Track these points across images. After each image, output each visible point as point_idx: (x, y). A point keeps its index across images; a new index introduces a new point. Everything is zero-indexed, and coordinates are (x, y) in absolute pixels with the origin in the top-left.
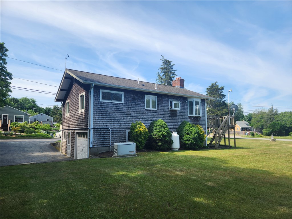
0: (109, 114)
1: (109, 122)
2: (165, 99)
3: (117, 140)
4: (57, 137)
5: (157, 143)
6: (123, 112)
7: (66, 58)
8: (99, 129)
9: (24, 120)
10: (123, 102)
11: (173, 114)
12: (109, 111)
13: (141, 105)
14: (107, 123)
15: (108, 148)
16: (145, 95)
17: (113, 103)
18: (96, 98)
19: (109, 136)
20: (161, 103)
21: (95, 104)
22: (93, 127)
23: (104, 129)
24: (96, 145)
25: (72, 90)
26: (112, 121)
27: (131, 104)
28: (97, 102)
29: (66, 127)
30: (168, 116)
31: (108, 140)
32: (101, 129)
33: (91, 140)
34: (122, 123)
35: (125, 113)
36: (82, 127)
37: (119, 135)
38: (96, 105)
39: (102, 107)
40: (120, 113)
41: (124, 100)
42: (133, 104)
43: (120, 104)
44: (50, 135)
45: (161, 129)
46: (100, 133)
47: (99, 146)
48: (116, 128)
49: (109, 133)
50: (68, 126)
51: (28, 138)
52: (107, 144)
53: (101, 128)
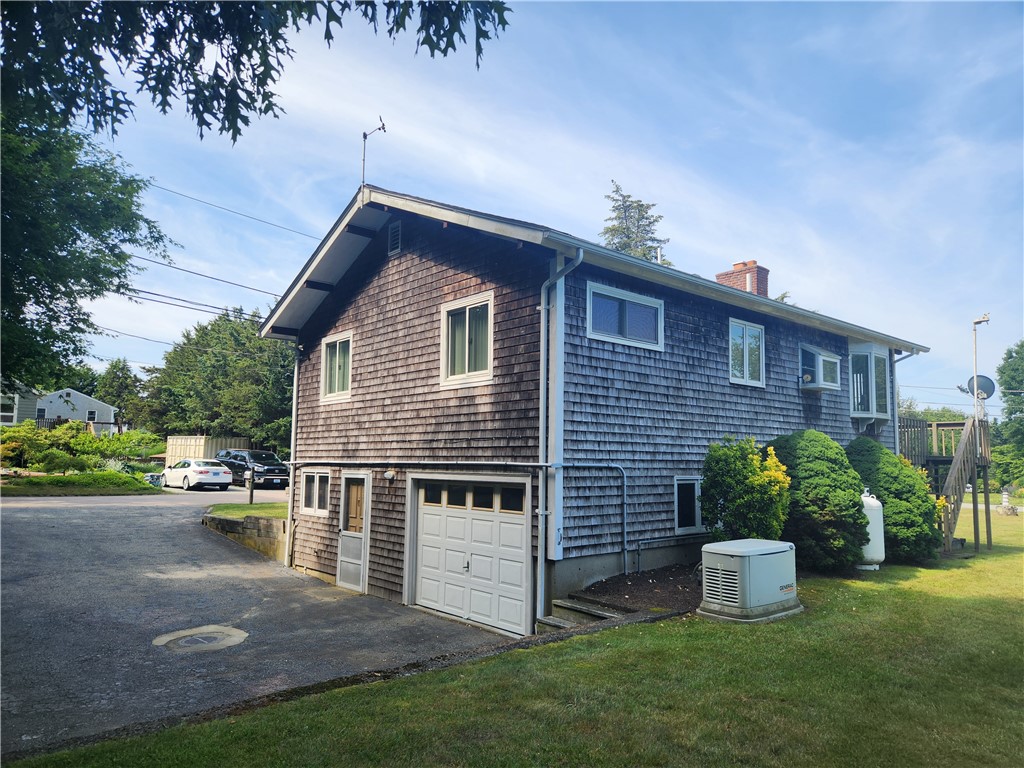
0: (618, 398)
1: (617, 439)
2: (787, 341)
3: (643, 523)
4: (166, 486)
5: (828, 538)
6: (662, 391)
7: (365, 136)
8: (584, 468)
9: (15, 414)
10: (660, 347)
11: (810, 406)
12: (618, 385)
13: (717, 362)
14: (610, 442)
15: (612, 560)
16: (731, 319)
17: (629, 347)
18: (575, 323)
19: (619, 503)
20: (776, 359)
21: (570, 350)
22: (566, 459)
23: (601, 469)
24: (575, 548)
25: (375, 283)
26: (628, 430)
27: (688, 357)
28: (577, 341)
29: (324, 454)
30: (796, 414)
31: (616, 525)
32: (589, 468)
33: (557, 522)
34: (658, 440)
35: (667, 396)
36: (467, 458)
37: (651, 499)
38: (572, 352)
39: (594, 363)
40: (652, 398)
41: (666, 337)
42: (693, 358)
43: (652, 355)
44: (145, 478)
45: (833, 475)
46: (589, 488)
47: (585, 552)
48: (641, 465)
49: (618, 487)
50: (340, 447)
51: (58, 490)
52: (612, 544)
53: (591, 464)
